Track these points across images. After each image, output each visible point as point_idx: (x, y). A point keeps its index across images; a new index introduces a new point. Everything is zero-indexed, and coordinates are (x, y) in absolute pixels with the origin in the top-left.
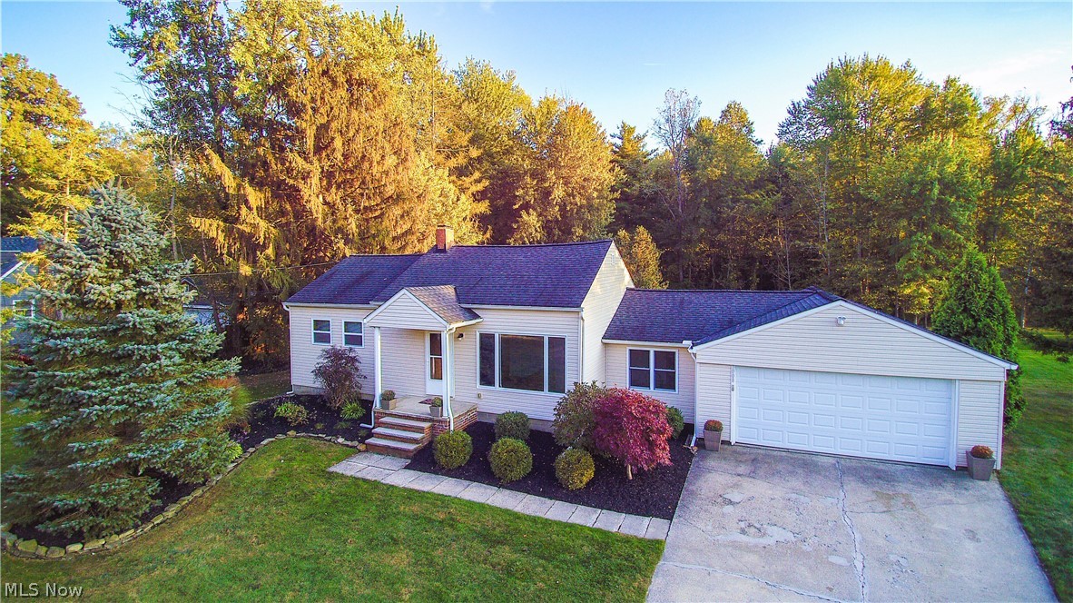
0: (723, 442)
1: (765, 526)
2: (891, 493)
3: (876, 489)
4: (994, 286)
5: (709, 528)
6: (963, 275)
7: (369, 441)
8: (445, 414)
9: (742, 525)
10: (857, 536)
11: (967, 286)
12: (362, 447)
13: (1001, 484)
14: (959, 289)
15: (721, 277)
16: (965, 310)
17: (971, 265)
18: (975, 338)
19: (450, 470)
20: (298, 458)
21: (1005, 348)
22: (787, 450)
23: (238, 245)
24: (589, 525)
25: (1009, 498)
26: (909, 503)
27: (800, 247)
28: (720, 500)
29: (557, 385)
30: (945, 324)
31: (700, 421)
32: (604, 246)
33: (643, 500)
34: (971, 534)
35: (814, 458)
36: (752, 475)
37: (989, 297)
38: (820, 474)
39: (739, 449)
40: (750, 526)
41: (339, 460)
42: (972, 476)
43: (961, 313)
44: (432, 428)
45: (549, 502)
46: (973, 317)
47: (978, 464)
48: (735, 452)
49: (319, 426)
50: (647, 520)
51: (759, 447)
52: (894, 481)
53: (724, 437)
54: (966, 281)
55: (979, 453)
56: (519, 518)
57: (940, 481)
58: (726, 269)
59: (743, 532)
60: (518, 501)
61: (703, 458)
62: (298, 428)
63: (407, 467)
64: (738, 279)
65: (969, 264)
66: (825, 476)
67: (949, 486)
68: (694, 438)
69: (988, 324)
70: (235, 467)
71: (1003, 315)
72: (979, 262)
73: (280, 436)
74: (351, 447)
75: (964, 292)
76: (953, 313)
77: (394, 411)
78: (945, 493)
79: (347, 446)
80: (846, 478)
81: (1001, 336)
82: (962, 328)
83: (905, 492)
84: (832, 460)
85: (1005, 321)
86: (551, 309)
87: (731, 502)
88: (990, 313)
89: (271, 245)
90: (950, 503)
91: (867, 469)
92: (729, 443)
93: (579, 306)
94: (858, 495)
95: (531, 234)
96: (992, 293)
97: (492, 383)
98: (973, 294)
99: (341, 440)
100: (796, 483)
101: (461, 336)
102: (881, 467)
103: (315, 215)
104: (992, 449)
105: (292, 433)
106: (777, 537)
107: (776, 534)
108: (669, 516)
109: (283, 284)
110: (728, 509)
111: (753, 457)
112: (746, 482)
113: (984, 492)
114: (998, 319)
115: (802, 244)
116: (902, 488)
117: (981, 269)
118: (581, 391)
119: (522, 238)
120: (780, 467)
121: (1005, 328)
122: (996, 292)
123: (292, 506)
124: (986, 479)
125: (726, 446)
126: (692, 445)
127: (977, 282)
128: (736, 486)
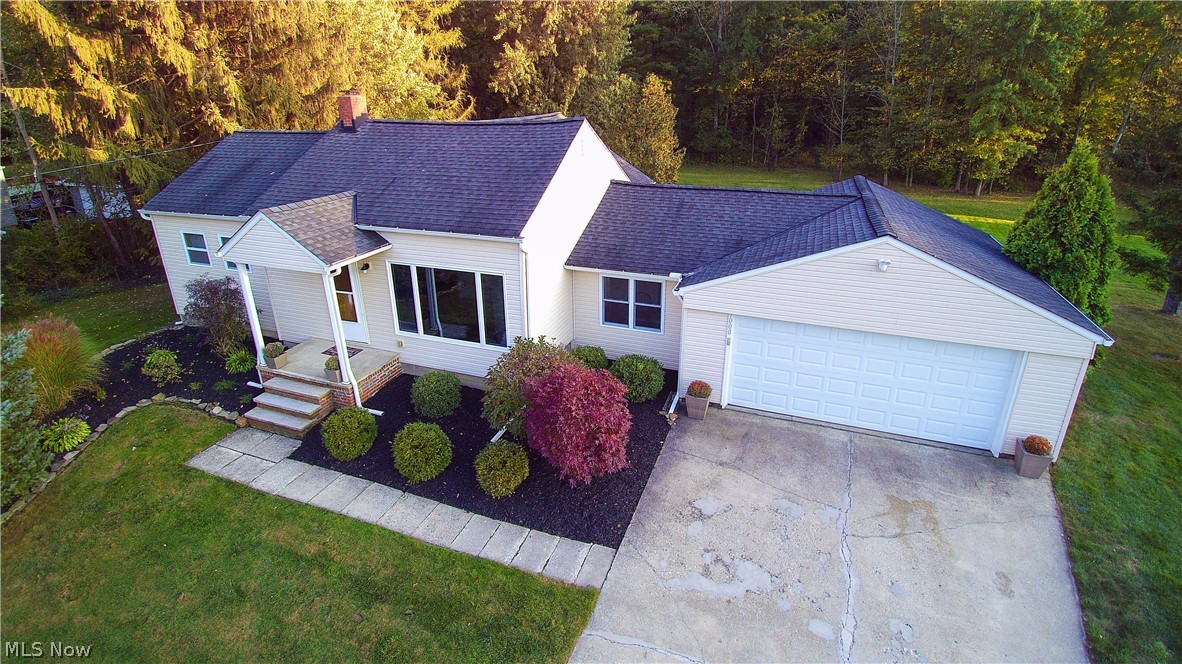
0: (712, 405)
1: (736, 561)
2: (910, 500)
3: (892, 491)
4: (1100, 204)
5: (664, 564)
6: (1062, 186)
7: (250, 414)
8: (346, 379)
9: (708, 558)
10: (854, 582)
11: (1065, 201)
12: (241, 422)
13: (1054, 484)
14: (1053, 205)
15: (763, 124)
16: (1056, 235)
17: (1076, 172)
18: (1059, 276)
19: (345, 462)
20: (155, 443)
21: (1094, 289)
22: (790, 419)
23: (85, 120)
24: (506, 560)
25: (1062, 513)
26: (932, 523)
27: (861, 91)
28: (687, 511)
29: (496, 336)
30: (1024, 251)
31: (685, 379)
32: (570, 129)
33: (586, 514)
34: (1003, 581)
35: (823, 433)
36: (737, 464)
37: (1091, 219)
38: (824, 463)
39: (731, 416)
40: (717, 560)
41: (206, 445)
42: (1017, 470)
43: (1048, 238)
44: (331, 395)
45: (463, 515)
46: (1062, 244)
47: (1028, 460)
48: (723, 420)
49: (194, 386)
50: (587, 546)
51: (755, 412)
52: (918, 475)
53: (713, 399)
54: (1065, 195)
55: (1033, 446)
56: (414, 552)
57: (976, 478)
58: (770, 114)
59: (707, 572)
60: (423, 517)
61: (683, 431)
62: (170, 388)
63: (294, 456)
64: (782, 128)
65: (1074, 171)
66: (831, 467)
67: (986, 487)
68: (676, 399)
69: (1081, 257)
70: (77, 456)
71: (1103, 245)
72: (1088, 169)
73: (144, 402)
74: (229, 421)
75: (1058, 210)
76: (1038, 237)
77: (282, 371)
78: (978, 501)
79: (224, 418)
80: (856, 470)
81: (1094, 274)
82: (1045, 259)
83: (928, 497)
84: (843, 437)
85: (1103, 254)
86: (479, 237)
87: (701, 516)
88: (1086, 242)
89: (128, 118)
90: (981, 520)
91: (886, 453)
92: (719, 406)
93: (517, 234)
94: (868, 500)
95: (519, 76)
96: (1096, 213)
97: (414, 329)
98: (1070, 214)
99: (217, 410)
100: (791, 479)
101: (366, 267)
102: (905, 449)
103: (180, 72)
104: (1052, 443)
105: (160, 397)
106: (749, 584)
107: (751, 576)
108: (614, 542)
109: (148, 176)
110: (696, 527)
111: (743, 430)
112: (729, 478)
113: (1030, 499)
114: (1095, 251)
115: (863, 87)
116: (927, 491)
117: (1088, 180)
118: (525, 347)
119: (508, 81)
120: (776, 448)
121: (1102, 263)
122: (1101, 213)
123: (126, 529)
124: (1035, 476)
125: (715, 410)
126: (671, 411)
127: (1079, 197)
128: (714, 484)
